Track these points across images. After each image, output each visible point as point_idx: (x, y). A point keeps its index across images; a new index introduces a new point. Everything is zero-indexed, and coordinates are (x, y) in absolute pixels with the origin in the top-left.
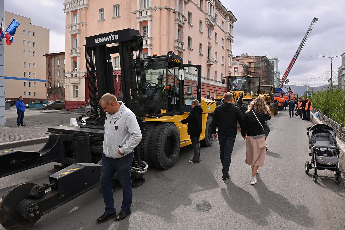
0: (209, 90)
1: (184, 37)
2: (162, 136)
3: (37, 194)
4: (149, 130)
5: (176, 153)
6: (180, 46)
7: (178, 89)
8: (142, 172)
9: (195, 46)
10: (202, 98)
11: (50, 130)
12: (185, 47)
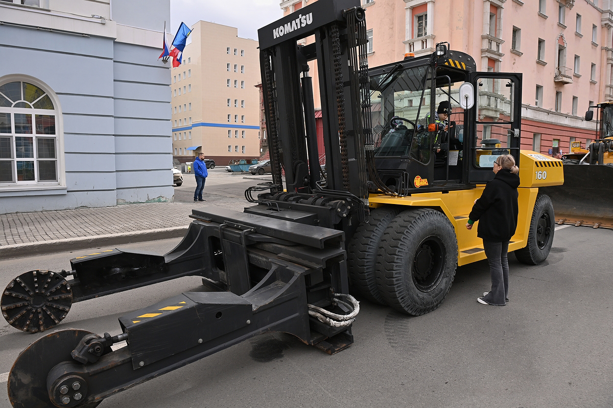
0: (558, 138)
1: (502, 28)
2: (405, 241)
3: (83, 355)
4: (379, 223)
5: (444, 280)
6: (494, 48)
7: (462, 132)
8: (343, 323)
9: (527, 44)
10: (521, 151)
11: (196, 214)
12: (505, 48)
